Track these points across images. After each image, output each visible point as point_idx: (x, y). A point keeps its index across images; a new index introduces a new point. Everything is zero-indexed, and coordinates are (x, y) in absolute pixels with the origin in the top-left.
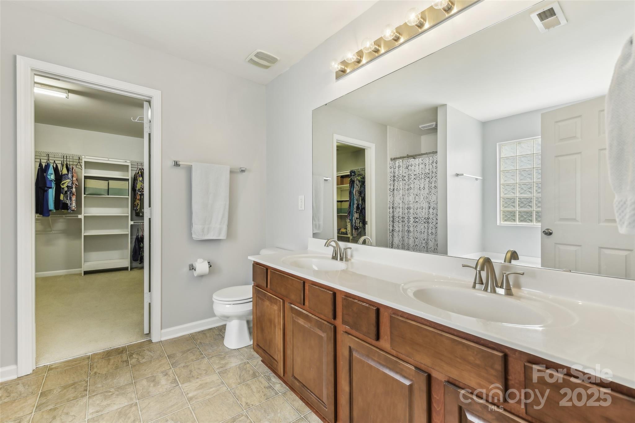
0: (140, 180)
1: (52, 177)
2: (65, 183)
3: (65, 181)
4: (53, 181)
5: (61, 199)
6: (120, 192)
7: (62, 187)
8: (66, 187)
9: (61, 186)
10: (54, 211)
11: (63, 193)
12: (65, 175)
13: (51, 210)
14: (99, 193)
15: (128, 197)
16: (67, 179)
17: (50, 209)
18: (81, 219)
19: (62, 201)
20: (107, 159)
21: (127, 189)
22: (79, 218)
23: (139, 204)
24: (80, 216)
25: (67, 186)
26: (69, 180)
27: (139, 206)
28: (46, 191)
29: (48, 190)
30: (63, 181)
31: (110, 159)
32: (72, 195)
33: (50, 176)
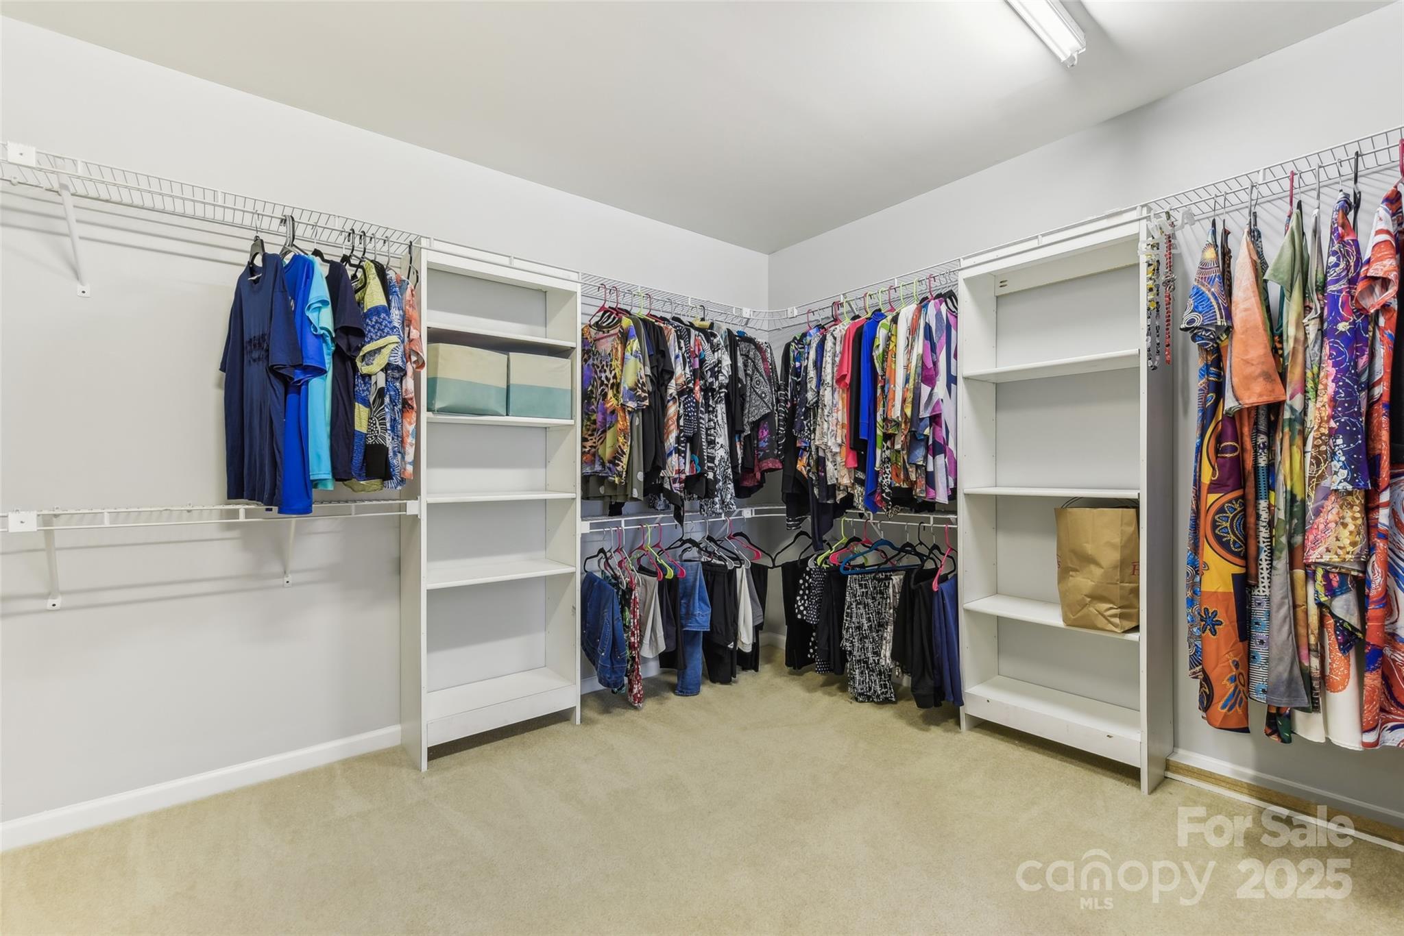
0: (634, 349)
1: (324, 319)
2: (379, 350)
3: (381, 343)
4: (329, 339)
5: (357, 428)
6: (544, 401)
7: (364, 369)
8: (382, 370)
9: (359, 364)
10: (330, 487)
11: (366, 403)
12: (376, 311)
13: (315, 483)
14: (480, 405)
15: (571, 422)
16: (388, 334)
17: (312, 478)
18: (415, 519)
19: (365, 436)
20: (505, 261)
21: (566, 390)
22: (409, 513)
23: (626, 450)
24: (412, 507)
25: (387, 368)
26: (394, 338)
27: (625, 459)
28: (298, 391)
29: (307, 382)
30: (372, 339)
31: (517, 263)
32: (402, 411)
33: (315, 314)
